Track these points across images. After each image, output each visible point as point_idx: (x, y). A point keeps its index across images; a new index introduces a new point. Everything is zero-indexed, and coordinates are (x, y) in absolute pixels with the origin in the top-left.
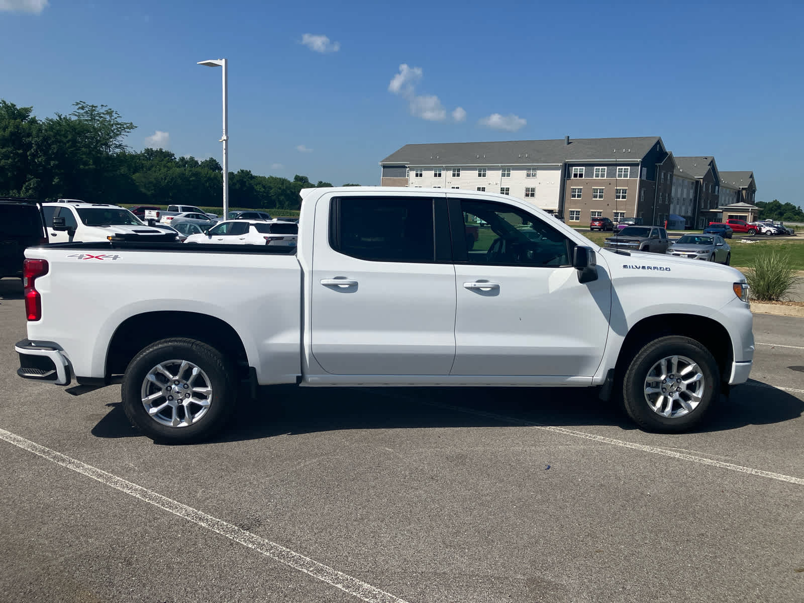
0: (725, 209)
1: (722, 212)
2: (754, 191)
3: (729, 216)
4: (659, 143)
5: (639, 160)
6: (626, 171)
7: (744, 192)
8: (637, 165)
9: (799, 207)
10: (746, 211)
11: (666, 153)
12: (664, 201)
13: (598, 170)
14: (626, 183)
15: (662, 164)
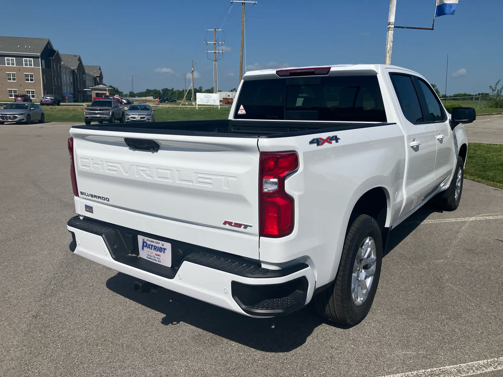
0: (93, 89)
1: (91, 91)
2: (102, 78)
3: (96, 93)
4: (49, 43)
5: (39, 54)
6: (30, 61)
7: (98, 78)
8: (38, 58)
9: (117, 88)
10: (105, 90)
11: (54, 51)
12: (58, 83)
13: (8, 60)
14: (32, 70)
15: (53, 58)
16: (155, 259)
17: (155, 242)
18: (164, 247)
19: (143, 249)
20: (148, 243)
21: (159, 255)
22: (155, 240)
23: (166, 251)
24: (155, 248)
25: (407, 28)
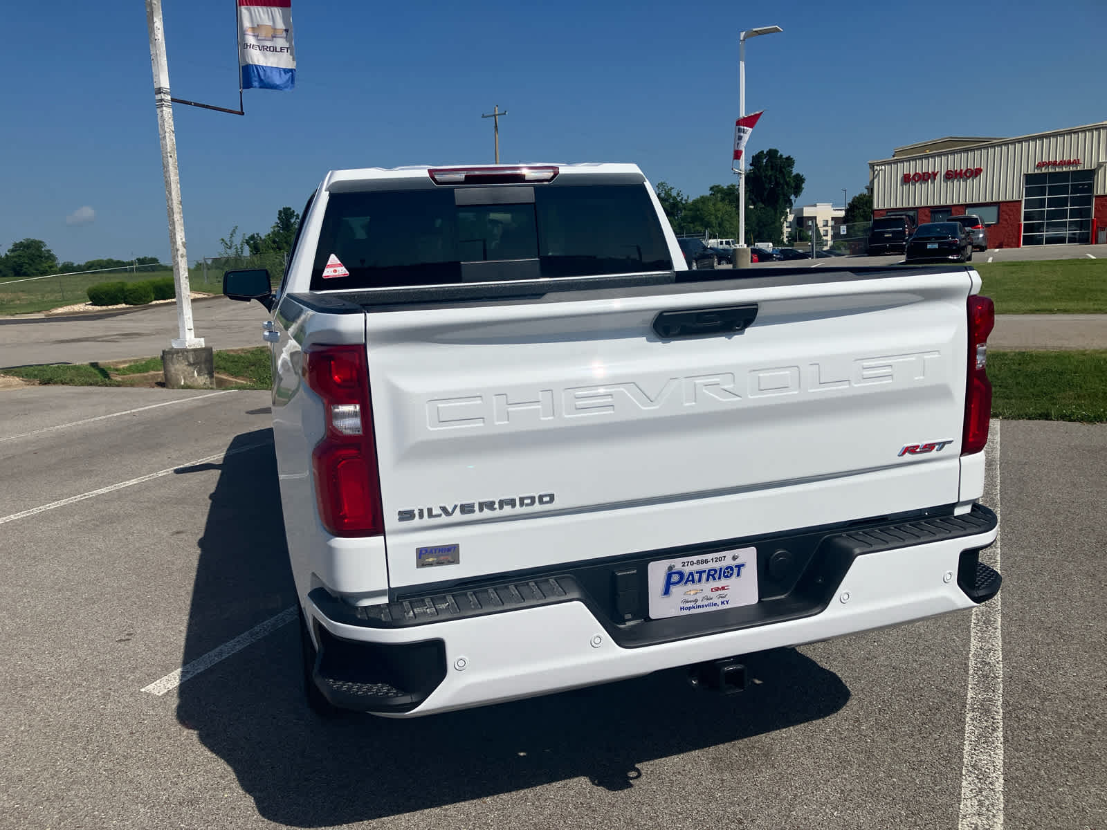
16: (711, 601)
17: (712, 561)
18: (738, 562)
19: (667, 592)
20: (687, 570)
21: (723, 588)
22: (709, 556)
23: (743, 570)
24: (712, 575)
25: (196, 105)
